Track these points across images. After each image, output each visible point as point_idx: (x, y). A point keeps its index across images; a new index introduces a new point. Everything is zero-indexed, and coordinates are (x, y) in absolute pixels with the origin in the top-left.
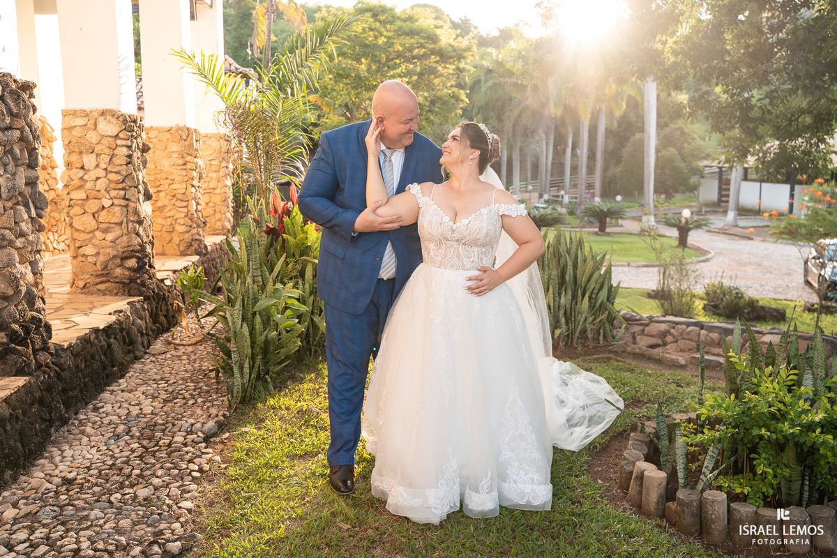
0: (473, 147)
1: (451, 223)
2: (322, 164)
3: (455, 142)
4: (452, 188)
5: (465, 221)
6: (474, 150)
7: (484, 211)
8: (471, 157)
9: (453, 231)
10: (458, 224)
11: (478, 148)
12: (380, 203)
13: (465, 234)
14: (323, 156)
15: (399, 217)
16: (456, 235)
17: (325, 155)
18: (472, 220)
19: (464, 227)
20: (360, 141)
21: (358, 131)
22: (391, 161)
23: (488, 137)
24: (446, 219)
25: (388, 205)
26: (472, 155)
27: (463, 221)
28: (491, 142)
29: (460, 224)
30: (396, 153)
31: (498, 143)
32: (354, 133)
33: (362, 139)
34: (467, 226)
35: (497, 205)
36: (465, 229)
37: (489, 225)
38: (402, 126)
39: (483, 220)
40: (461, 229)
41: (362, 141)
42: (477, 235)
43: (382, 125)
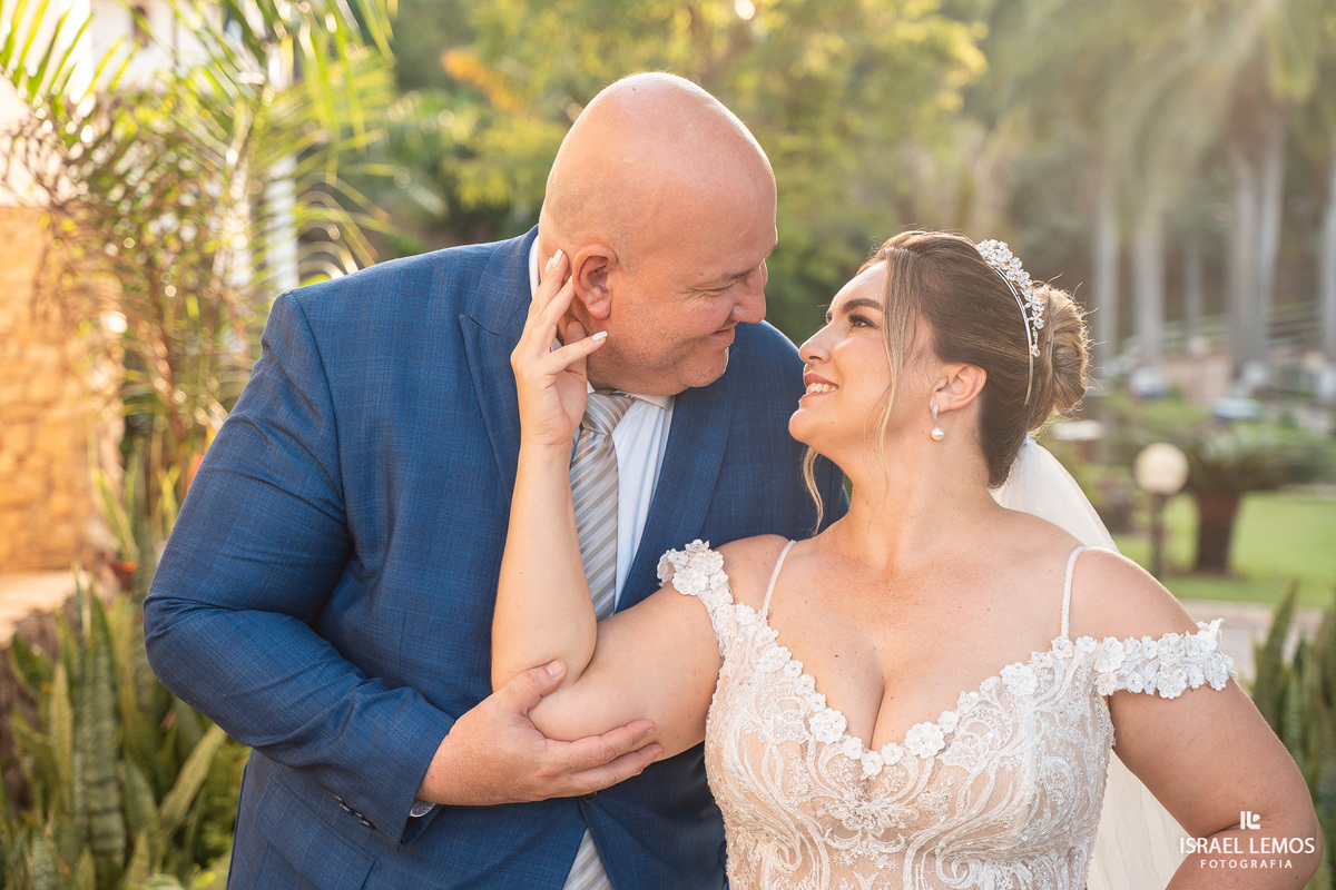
0: (949, 352)
1: (854, 746)
2: (276, 453)
3: (861, 336)
4: (857, 563)
5: (923, 739)
6: (953, 370)
7: (1021, 678)
8: (941, 401)
9: (867, 786)
10: (889, 753)
11: (975, 359)
12: (556, 669)
13: (928, 800)
14: (283, 414)
15: (644, 734)
16: (884, 807)
17: (294, 409)
18: (962, 731)
19: (921, 768)
20: (469, 347)
21: (459, 298)
22: (609, 449)
23: (1025, 302)
24: (830, 724)
25: (594, 676)
26: (943, 395)
27: (911, 738)
28: (1039, 324)
29: (899, 751)
30: (635, 411)
31: (1074, 330)
32: (439, 305)
33: (477, 338)
34: (938, 764)
35: (1086, 644)
36: (926, 777)
37: (1050, 752)
38: (697, 303)
39: (1016, 726)
40: (907, 777)
41: (478, 350)
42: (988, 807)
43: (597, 291)
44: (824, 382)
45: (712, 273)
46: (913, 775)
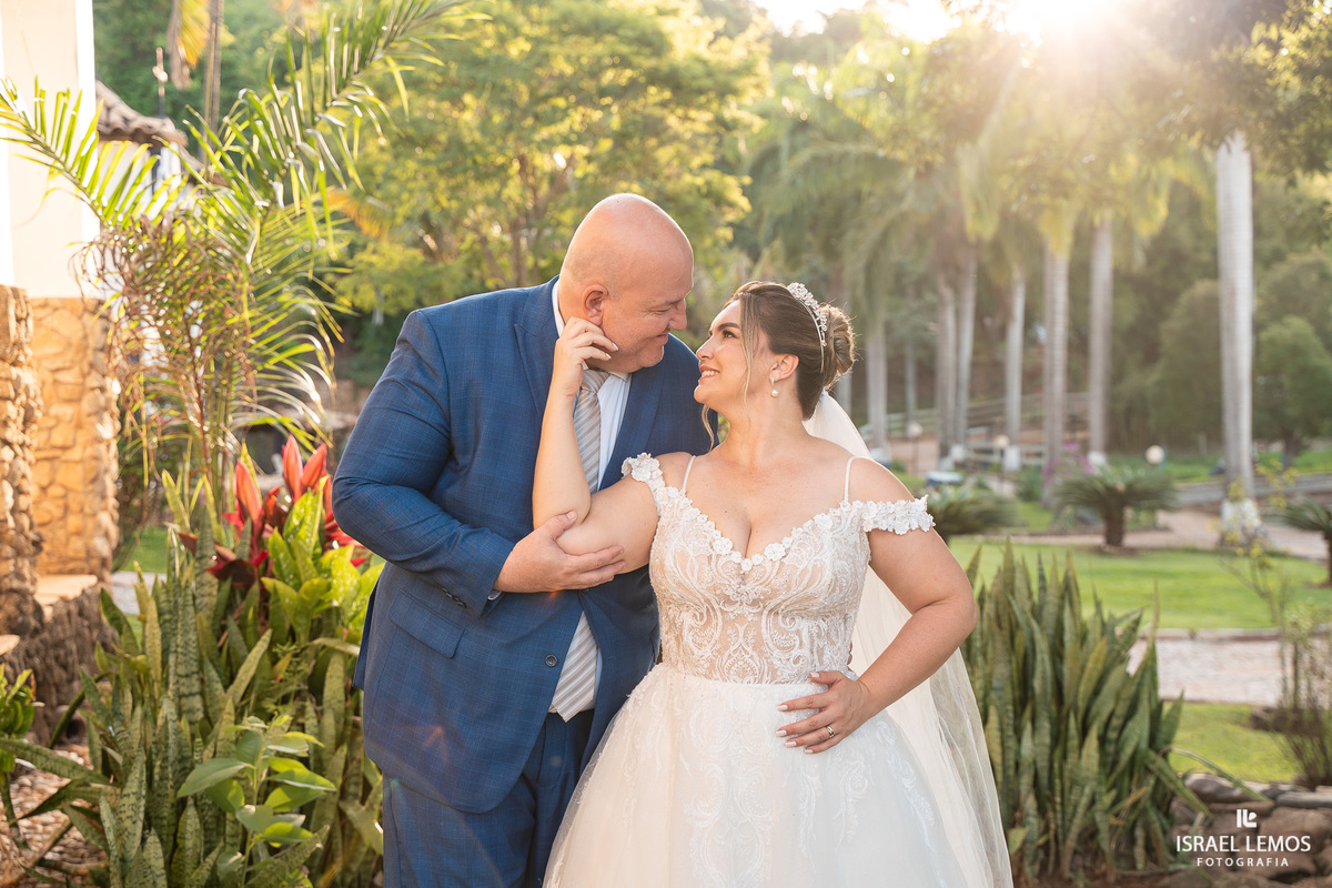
0: (777, 349)
1: (737, 556)
2: (414, 398)
3: (730, 342)
4: (734, 464)
5: (774, 551)
6: (780, 358)
7: (824, 521)
8: (776, 375)
9: (744, 577)
10: (756, 559)
11: (793, 351)
12: (572, 516)
13: (777, 582)
14: (417, 377)
15: (618, 553)
16: (753, 588)
17: (422, 371)
18: (795, 547)
19: (773, 566)
20: (520, 342)
21: (514, 316)
22: (596, 402)
23: (816, 317)
24: (724, 545)
25: (591, 522)
26: (776, 371)
27: (768, 550)
28: (825, 328)
29: (761, 558)
30: (610, 381)
31: (845, 329)
32: (503, 320)
33: (524, 337)
34: (782, 564)
35: (858, 504)
36: (775, 572)
37: (839, 558)
38: (651, 318)
39: (822, 545)
40: (765, 572)
41: (525, 344)
42: (808, 586)
43: (594, 311)
44: (711, 370)
45: (660, 300)
46: (768, 570)
